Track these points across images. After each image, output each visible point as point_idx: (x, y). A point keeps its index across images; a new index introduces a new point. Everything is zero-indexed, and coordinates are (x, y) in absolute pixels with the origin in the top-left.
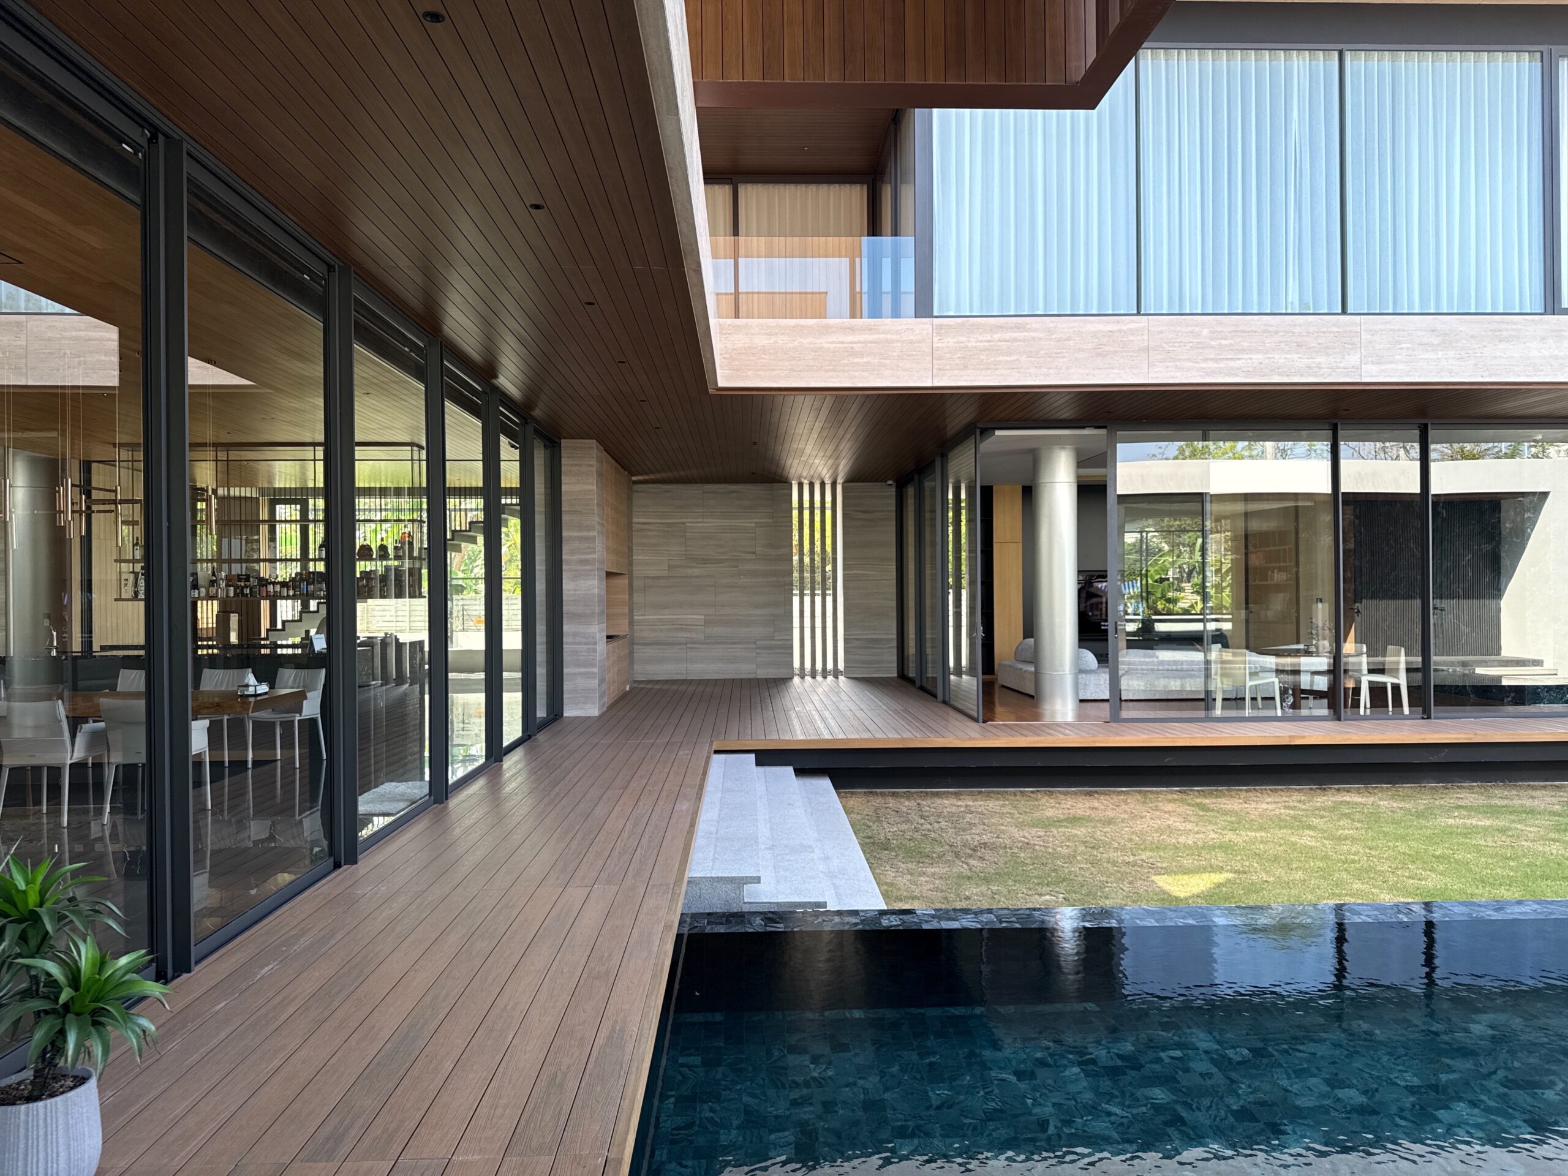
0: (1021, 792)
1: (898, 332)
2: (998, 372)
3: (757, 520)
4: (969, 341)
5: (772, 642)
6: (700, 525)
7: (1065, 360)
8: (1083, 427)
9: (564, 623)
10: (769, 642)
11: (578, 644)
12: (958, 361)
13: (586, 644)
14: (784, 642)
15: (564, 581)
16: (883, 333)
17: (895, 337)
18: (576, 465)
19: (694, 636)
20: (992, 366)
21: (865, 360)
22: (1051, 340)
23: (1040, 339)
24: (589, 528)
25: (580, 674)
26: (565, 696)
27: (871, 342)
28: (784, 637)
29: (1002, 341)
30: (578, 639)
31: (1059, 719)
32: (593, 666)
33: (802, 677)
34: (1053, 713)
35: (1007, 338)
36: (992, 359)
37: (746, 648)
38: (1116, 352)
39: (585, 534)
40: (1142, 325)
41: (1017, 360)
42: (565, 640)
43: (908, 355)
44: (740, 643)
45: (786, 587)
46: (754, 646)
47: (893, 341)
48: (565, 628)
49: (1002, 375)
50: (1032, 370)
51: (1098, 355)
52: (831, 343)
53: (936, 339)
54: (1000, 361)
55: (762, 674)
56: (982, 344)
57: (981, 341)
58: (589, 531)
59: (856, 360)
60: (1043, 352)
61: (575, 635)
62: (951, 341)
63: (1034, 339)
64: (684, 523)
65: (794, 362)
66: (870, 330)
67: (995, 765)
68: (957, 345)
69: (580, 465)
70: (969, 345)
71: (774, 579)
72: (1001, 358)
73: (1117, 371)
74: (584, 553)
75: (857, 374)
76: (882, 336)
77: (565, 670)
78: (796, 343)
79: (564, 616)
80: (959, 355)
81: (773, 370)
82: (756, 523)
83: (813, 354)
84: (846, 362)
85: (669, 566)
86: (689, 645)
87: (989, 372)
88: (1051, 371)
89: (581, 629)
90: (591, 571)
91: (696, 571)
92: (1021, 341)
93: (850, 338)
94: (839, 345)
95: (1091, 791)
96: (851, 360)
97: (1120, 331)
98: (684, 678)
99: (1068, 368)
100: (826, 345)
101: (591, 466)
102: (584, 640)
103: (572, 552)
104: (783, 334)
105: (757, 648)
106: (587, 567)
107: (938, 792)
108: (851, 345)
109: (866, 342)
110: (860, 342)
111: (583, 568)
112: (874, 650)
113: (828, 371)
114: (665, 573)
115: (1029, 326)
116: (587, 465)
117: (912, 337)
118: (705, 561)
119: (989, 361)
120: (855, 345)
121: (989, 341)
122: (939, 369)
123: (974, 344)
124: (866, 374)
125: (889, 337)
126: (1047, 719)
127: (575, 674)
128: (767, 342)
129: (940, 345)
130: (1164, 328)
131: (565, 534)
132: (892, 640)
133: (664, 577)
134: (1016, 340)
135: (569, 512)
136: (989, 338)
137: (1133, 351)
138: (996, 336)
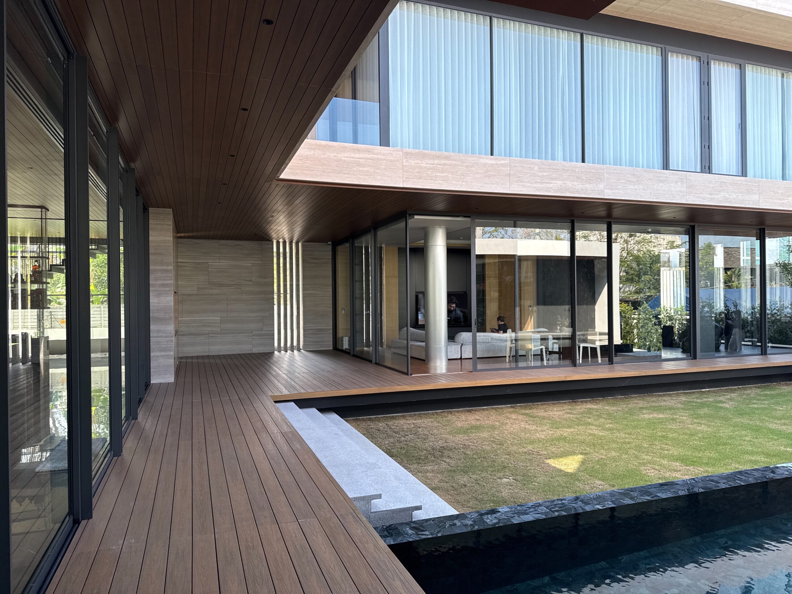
1: (384, 154)
2: (437, 182)
4: (422, 163)
5: (262, 332)
6: (217, 264)
7: (470, 178)
8: (458, 216)
9: (151, 324)
10: (260, 332)
11: (161, 337)
12: (416, 174)
13: (166, 337)
14: (269, 332)
15: (151, 298)
16: (376, 154)
17: (382, 157)
18: (159, 224)
19: (214, 329)
20: (434, 178)
21: (366, 169)
22: (463, 166)
23: (458, 165)
24: (168, 264)
25: (162, 356)
26: (151, 370)
27: (369, 159)
28: (269, 329)
29: (439, 165)
30: (160, 334)
31: (438, 372)
32: (170, 350)
33: (280, 352)
34: (435, 369)
35: (441, 163)
36: (434, 174)
37: (246, 336)
38: (495, 175)
39: (165, 268)
40: (507, 162)
41: (447, 176)
42: (151, 335)
43: (390, 168)
44: (243, 333)
45: (270, 301)
46: (251, 335)
47: (381, 159)
48: (152, 327)
49: (439, 184)
50: (454, 182)
51: (486, 176)
52: (347, 157)
53: (405, 161)
54: (438, 176)
55: (255, 350)
56: (428, 165)
58: (168, 266)
59: (361, 169)
60: (459, 172)
61: (158, 331)
62: (413, 162)
63: (455, 165)
64: (207, 263)
65: (325, 167)
66: (369, 151)
67: (426, 399)
68: (415, 165)
69: (162, 225)
70: (422, 165)
71: (263, 296)
72: (439, 174)
73: (495, 186)
74: (164, 280)
75: (362, 177)
76: (376, 156)
77: (152, 354)
78: (326, 156)
79: (151, 319)
80: (417, 171)
82: (252, 263)
83: (336, 163)
84: (355, 169)
85: (198, 288)
86: (210, 335)
87: (432, 181)
88: (464, 183)
89: (162, 327)
90: (169, 291)
91: (216, 291)
92: (448, 165)
93: (357, 156)
94: (351, 159)
96: (358, 168)
97: (496, 164)
98: (207, 354)
99: (471, 182)
100: (343, 159)
101: (169, 225)
102: (165, 335)
103: (156, 279)
104: (318, 149)
105: (253, 336)
106: (167, 289)
107: (393, 416)
108: (358, 159)
109: (367, 159)
110: (363, 158)
111: (164, 289)
112: (321, 335)
113: (345, 174)
114: (196, 292)
115: (452, 158)
116: (167, 225)
117: (392, 158)
118: (221, 285)
119: (432, 175)
120: (360, 160)
121: (432, 164)
122: (407, 178)
123: (425, 165)
124: (367, 177)
125: (379, 157)
126: (432, 371)
127: (158, 356)
128: (309, 153)
129: (407, 164)
130: (517, 164)
131: (151, 267)
132: (330, 329)
133: (195, 295)
134: (446, 165)
135: (155, 254)
136: (432, 162)
137: (503, 176)
138: (436, 162)
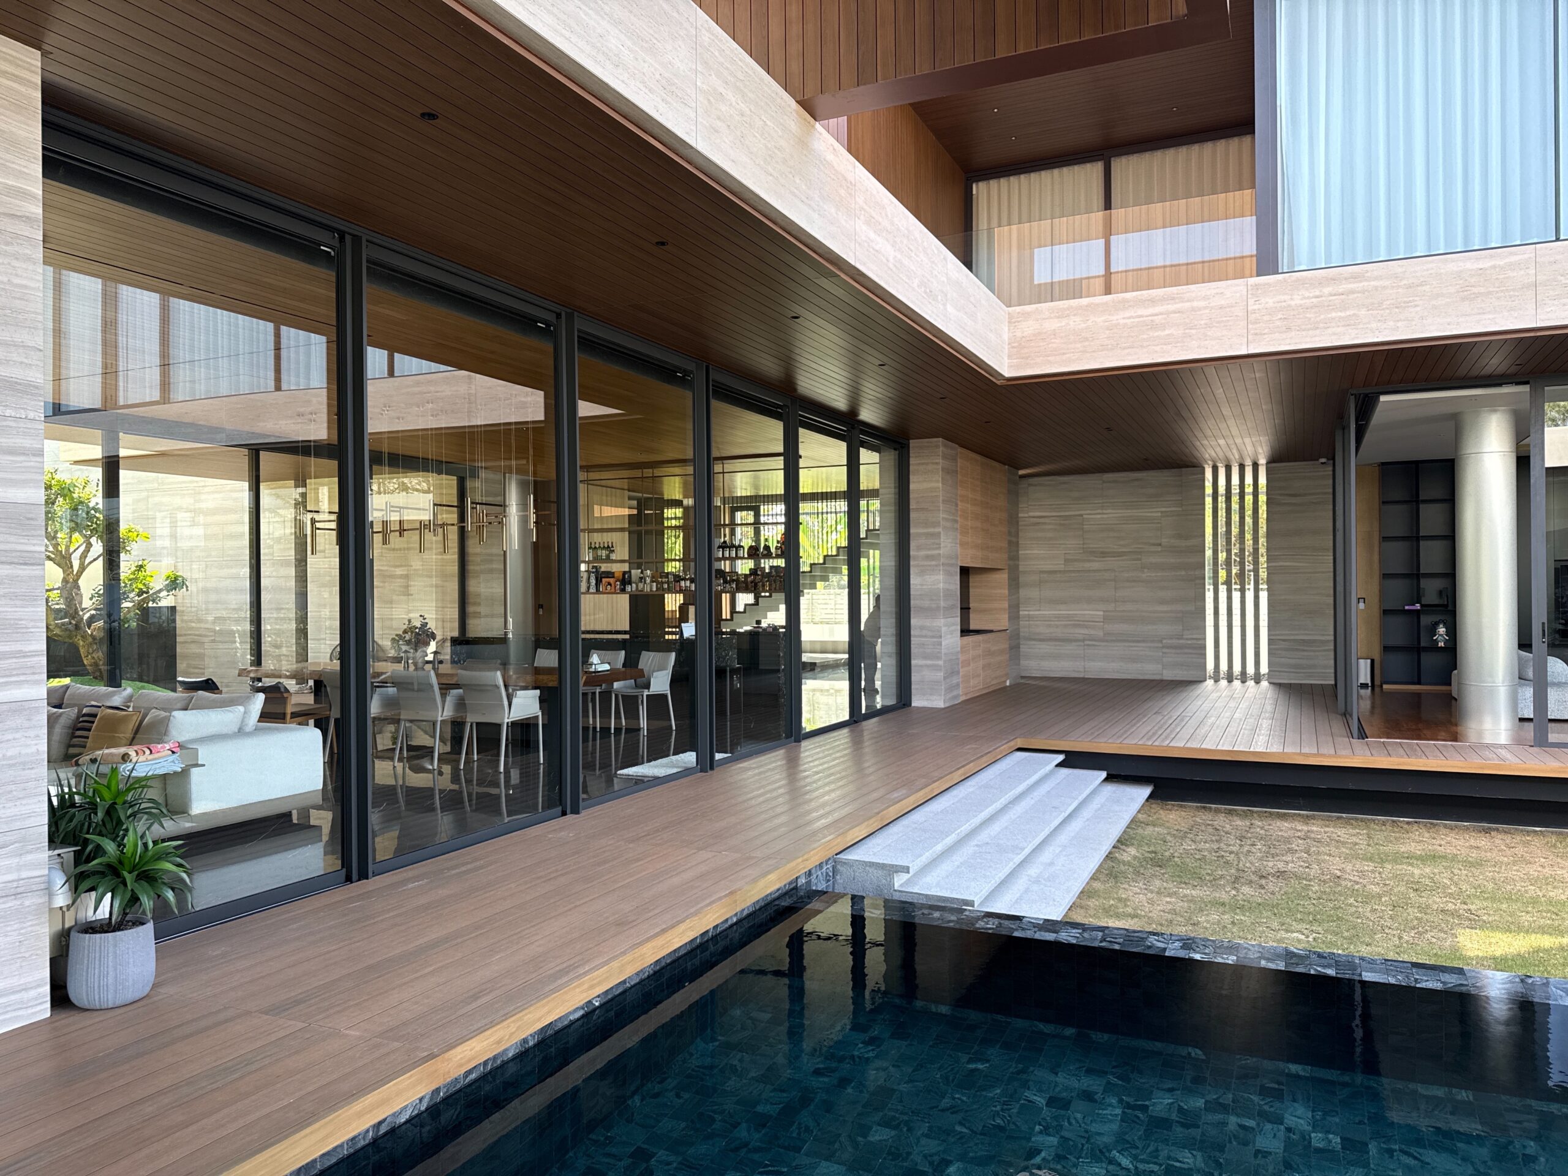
0: (1394, 821)
1: (1206, 298)
2: (1330, 331)
3: (1164, 509)
4: (1292, 299)
5: (1181, 641)
6: (1099, 516)
7: (1418, 309)
9: (912, 616)
10: (1177, 641)
11: (926, 636)
12: (1278, 323)
13: (933, 637)
14: (1195, 642)
15: (911, 576)
16: (1188, 301)
17: (1202, 304)
18: (923, 464)
19: (1092, 632)
20: (1321, 325)
21: (1167, 332)
22: (1399, 287)
23: (1384, 288)
24: (936, 524)
25: (927, 666)
26: (913, 687)
27: (1175, 312)
28: (1194, 636)
29: (1335, 295)
30: (924, 632)
31: (1488, 740)
32: (939, 658)
33: (1217, 681)
34: (1480, 733)
35: (1340, 291)
36: (1322, 317)
37: (1150, 647)
38: (1490, 293)
39: (931, 530)
40: (1526, 256)
41: (1354, 315)
42: (912, 633)
43: (1218, 322)
44: (1143, 641)
45: (1198, 581)
46: (1160, 645)
47: (1200, 309)
48: (913, 621)
49: (1334, 334)
50: (1374, 325)
51: (1463, 299)
52: (1129, 318)
53: (1251, 302)
54: (1333, 319)
55: (1168, 675)
56: (1307, 301)
57: (1309, 298)
58: (934, 527)
59: (1156, 334)
60: (1388, 302)
61: (922, 628)
62: (1270, 301)
63: (1376, 288)
64: (1082, 515)
65: (1087, 343)
66: (1173, 299)
67: (1351, 787)
68: (1275, 305)
69: (927, 464)
70: (1293, 303)
71: (1183, 573)
72: (1334, 314)
73: (1491, 316)
74: (929, 549)
75: (1158, 348)
76: (1187, 305)
77: (913, 662)
78: (1089, 323)
79: (912, 609)
80: (1280, 316)
81: (1064, 354)
82: (1162, 512)
83: (1107, 332)
84: (1145, 336)
85: (1066, 560)
86: (1087, 642)
87: (1318, 332)
88: (1399, 324)
89: (928, 623)
90: (936, 566)
91: (1095, 565)
92: (1359, 292)
93: (1150, 311)
94: (1137, 320)
95: (1490, 828)
96: (1151, 334)
97: (1494, 267)
98: (1081, 676)
99: (1422, 318)
100: (1122, 322)
101: (937, 463)
102: (930, 634)
103: (919, 548)
104: (1074, 315)
105: (1163, 647)
106: (934, 563)
107: (1285, 814)
108: (1150, 318)
109: (1168, 313)
110: (1161, 314)
111: (929, 563)
112: (1306, 653)
113: (1125, 348)
114: (1062, 567)
115: (1369, 274)
116: (933, 463)
117: (1223, 302)
118: (1104, 554)
119: (1318, 319)
120: (1156, 317)
121: (1317, 297)
122: (1256, 334)
123: (1299, 302)
124: (1169, 347)
125: (1195, 304)
126: (1472, 739)
127: (921, 666)
128: (1059, 325)
129: (1256, 307)
130: (1558, 257)
131: (912, 531)
132: (1328, 641)
133: (1060, 571)
134: (1352, 292)
135: (917, 510)
136: (1317, 293)
137: (1513, 290)
138: (1327, 290)
